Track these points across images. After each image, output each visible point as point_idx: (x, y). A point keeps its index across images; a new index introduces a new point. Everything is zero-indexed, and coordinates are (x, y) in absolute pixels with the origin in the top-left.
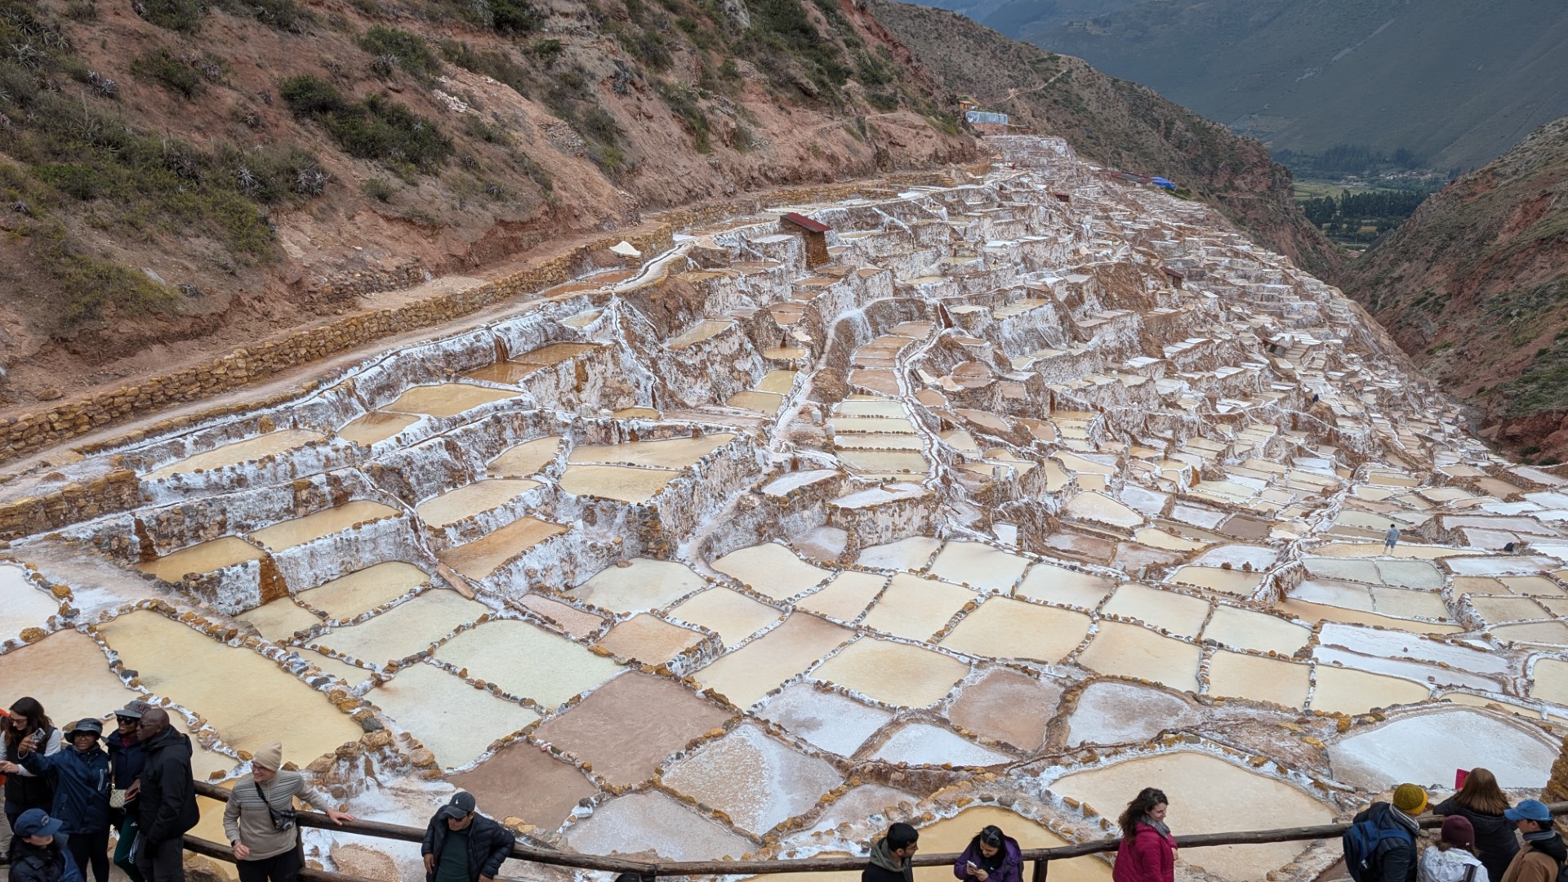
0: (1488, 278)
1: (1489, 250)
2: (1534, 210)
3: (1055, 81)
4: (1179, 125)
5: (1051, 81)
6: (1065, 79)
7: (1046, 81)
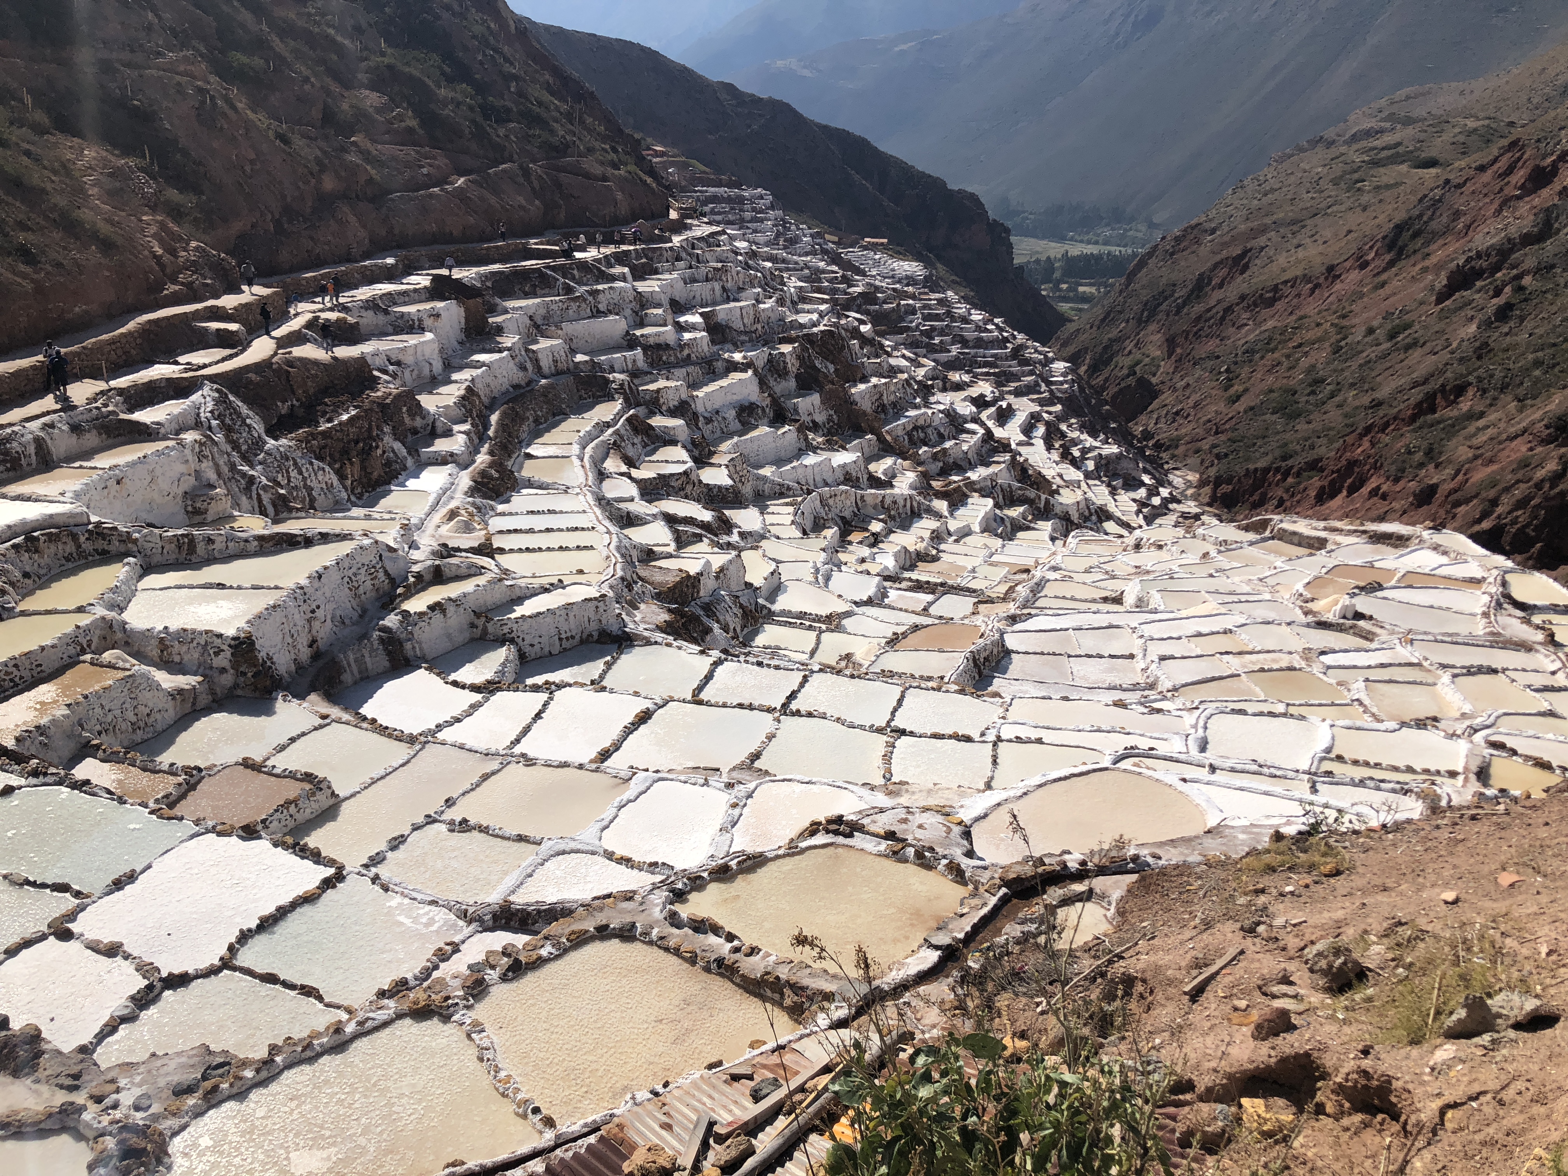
0: (1198, 337)
2: (1237, 265)
7: (749, 126)
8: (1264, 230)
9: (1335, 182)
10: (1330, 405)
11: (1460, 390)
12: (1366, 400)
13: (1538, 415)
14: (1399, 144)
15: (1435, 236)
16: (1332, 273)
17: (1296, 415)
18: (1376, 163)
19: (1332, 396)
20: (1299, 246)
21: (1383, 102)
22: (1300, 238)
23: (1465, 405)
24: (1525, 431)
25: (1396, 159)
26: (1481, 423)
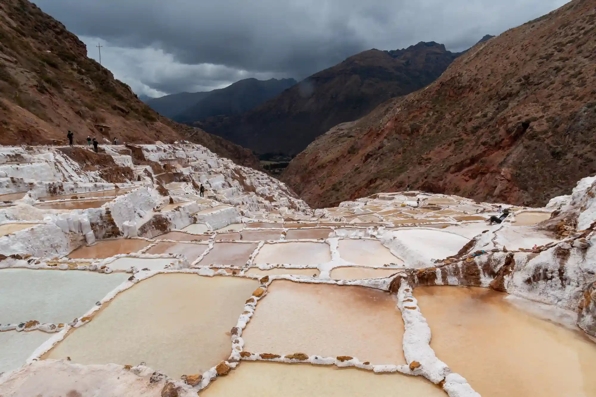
0: (310, 176)
1: (308, 171)
2: (315, 160)
3: (194, 134)
4: (229, 146)
5: (193, 134)
6: (196, 134)
7: (191, 134)
8: (319, 152)
9: (332, 141)
10: (345, 187)
11: (376, 179)
12: (353, 185)
13: (396, 182)
14: (343, 133)
15: (359, 149)
16: (337, 159)
17: (338, 190)
18: (340, 137)
19: (345, 185)
20: (328, 155)
21: (336, 126)
22: (328, 153)
23: (378, 183)
24: (394, 185)
25: (344, 136)
26: (383, 186)
